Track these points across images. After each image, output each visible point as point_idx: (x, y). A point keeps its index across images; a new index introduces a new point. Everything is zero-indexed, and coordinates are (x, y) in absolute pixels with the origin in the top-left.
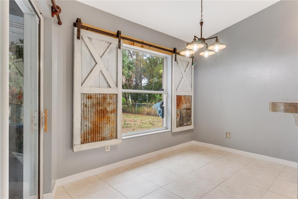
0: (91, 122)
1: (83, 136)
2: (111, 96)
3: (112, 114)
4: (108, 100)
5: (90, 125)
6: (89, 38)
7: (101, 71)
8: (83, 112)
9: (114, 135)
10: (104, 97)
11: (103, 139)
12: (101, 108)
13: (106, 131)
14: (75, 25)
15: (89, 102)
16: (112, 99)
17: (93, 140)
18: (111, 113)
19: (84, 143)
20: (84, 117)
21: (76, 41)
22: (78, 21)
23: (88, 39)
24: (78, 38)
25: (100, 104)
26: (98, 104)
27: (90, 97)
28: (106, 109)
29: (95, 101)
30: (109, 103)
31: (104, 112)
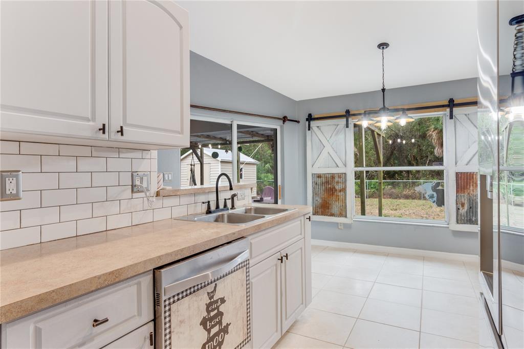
0: (321, 198)
1: (314, 209)
2: (340, 175)
3: (342, 193)
4: (336, 179)
5: (320, 200)
6: (318, 127)
7: (328, 153)
8: (314, 189)
9: (344, 213)
10: (333, 176)
11: (332, 215)
12: (329, 186)
13: (335, 208)
14: (307, 120)
15: (319, 181)
16: (340, 178)
17: (323, 214)
18: (340, 191)
19: (315, 215)
20: (315, 193)
21: (308, 133)
22: (310, 115)
23: (316, 128)
24: (309, 129)
25: (329, 182)
26: (327, 182)
27: (319, 176)
28: (334, 187)
29: (324, 180)
30: (338, 182)
31: (333, 190)
